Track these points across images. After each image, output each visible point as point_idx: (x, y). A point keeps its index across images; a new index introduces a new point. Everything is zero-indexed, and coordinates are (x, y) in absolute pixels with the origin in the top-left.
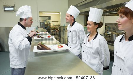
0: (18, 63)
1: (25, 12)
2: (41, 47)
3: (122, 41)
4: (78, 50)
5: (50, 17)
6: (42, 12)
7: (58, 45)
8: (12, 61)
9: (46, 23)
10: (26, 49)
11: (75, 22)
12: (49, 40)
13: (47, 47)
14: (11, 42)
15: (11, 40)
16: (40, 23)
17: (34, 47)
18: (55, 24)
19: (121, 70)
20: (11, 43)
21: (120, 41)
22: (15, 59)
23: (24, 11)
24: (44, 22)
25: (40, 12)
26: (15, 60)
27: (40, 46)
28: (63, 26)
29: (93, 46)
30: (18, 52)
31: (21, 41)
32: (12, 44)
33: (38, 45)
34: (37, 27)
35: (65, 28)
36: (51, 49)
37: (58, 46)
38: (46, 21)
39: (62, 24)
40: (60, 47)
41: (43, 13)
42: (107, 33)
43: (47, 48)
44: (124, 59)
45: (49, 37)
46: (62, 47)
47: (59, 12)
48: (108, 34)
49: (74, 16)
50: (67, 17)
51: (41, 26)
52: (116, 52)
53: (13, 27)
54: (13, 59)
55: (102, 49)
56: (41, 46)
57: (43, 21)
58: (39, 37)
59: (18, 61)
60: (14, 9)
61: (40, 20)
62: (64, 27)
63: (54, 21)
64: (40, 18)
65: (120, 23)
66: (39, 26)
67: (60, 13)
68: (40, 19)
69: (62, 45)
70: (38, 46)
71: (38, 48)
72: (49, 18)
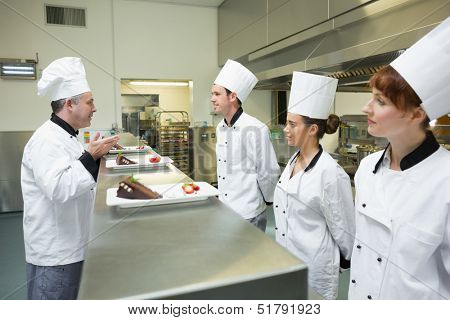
0: (55, 248)
1: (66, 78)
2: (129, 190)
3: (381, 170)
4: (249, 202)
5: (158, 96)
6: (132, 80)
7: (183, 184)
8: (34, 242)
9: (142, 116)
10: (81, 197)
11: (240, 111)
12: (155, 169)
13: (149, 190)
14: (29, 179)
15: (31, 172)
16: (125, 116)
17: (109, 190)
18: (174, 121)
19: (379, 260)
20: (29, 183)
21: (375, 172)
22: (45, 233)
23: (61, 76)
24: (136, 114)
25: (125, 81)
26: (45, 236)
27: (126, 187)
28: (201, 125)
29: (301, 193)
30: (53, 211)
31: (61, 173)
32: (35, 184)
33: (122, 185)
34: (113, 129)
35: (206, 135)
36: (161, 197)
37: (183, 188)
38: (143, 109)
39: (196, 121)
40: (189, 189)
41: (132, 83)
42: (347, 147)
43: (151, 194)
44: (389, 226)
45: (154, 160)
46: (197, 189)
47: (187, 82)
48: (350, 150)
49: (237, 93)
50: (214, 97)
51: (127, 128)
52: (364, 206)
53: (34, 132)
54: (37, 235)
55: (334, 201)
56: (130, 186)
57: (134, 111)
58: (121, 162)
59: (53, 239)
60: (35, 71)
61: (123, 108)
62: (204, 129)
63: (170, 111)
64: (122, 102)
65: (373, 119)
66: (120, 126)
67: (191, 83)
68: (123, 105)
69: (196, 184)
70: (121, 188)
71: (121, 193)
72: (155, 99)
